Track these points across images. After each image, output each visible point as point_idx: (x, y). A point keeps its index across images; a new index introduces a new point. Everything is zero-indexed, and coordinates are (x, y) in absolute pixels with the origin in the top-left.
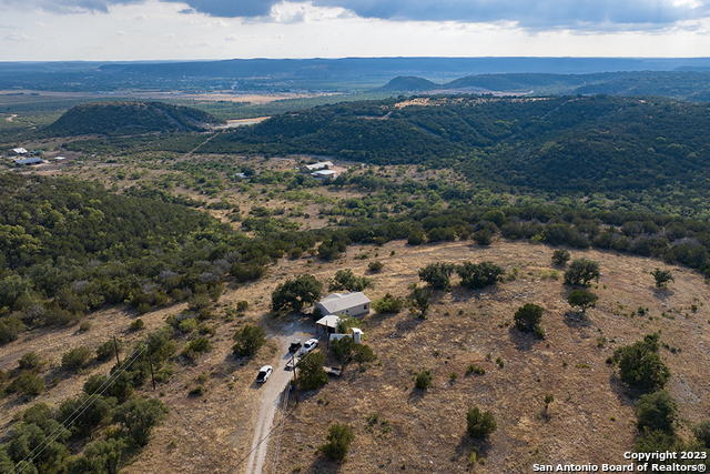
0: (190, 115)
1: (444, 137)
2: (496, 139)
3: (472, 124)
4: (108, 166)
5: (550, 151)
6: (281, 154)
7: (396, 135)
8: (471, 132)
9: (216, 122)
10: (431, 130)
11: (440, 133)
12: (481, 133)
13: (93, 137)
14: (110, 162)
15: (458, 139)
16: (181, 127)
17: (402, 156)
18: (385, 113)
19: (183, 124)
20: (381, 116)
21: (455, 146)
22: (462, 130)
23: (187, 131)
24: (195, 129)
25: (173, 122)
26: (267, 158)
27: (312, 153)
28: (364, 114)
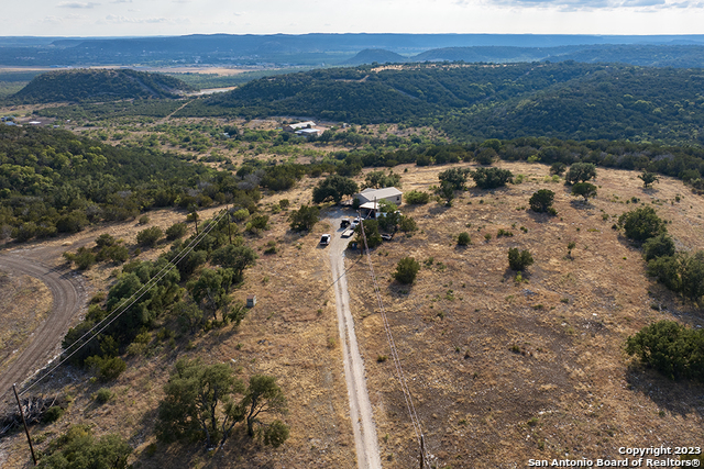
0: (162, 83)
1: (421, 98)
2: (472, 101)
3: (447, 86)
4: (85, 129)
5: (525, 108)
6: (261, 116)
7: (375, 96)
8: (447, 93)
9: (189, 89)
10: (408, 92)
11: (417, 95)
12: (457, 94)
13: (65, 104)
14: (88, 125)
15: (436, 100)
16: (155, 94)
17: (382, 116)
18: (363, 76)
19: (156, 91)
20: (359, 79)
21: (433, 107)
22: (439, 92)
23: (161, 98)
24: (169, 96)
25: (145, 89)
26: (248, 120)
27: (293, 114)
28: (343, 77)
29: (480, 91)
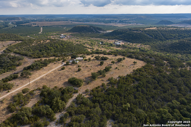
0: (98, 29)
1: (153, 38)
2: (167, 39)
3: (163, 35)
4: (76, 39)
5: (174, 43)
6: (112, 39)
7: (140, 36)
8: (161, 37)
9: (104, 31)
10: (150, 36)
11: (152, 36)
12: (164, 37)
13: (77, 33)
14: (78, 38)
15: (157, 38)
16: (96, 32)
17: (139, 41)
18: (140, 31)
19: (96, 31)
20: (139, 31)
21: (155, 40)
22: (159, 36)
23: (97, 33)
24: (99, 32)
25: (94, 30)
26: (109, 40)
28: (135, 31)
29: (173, 36)
